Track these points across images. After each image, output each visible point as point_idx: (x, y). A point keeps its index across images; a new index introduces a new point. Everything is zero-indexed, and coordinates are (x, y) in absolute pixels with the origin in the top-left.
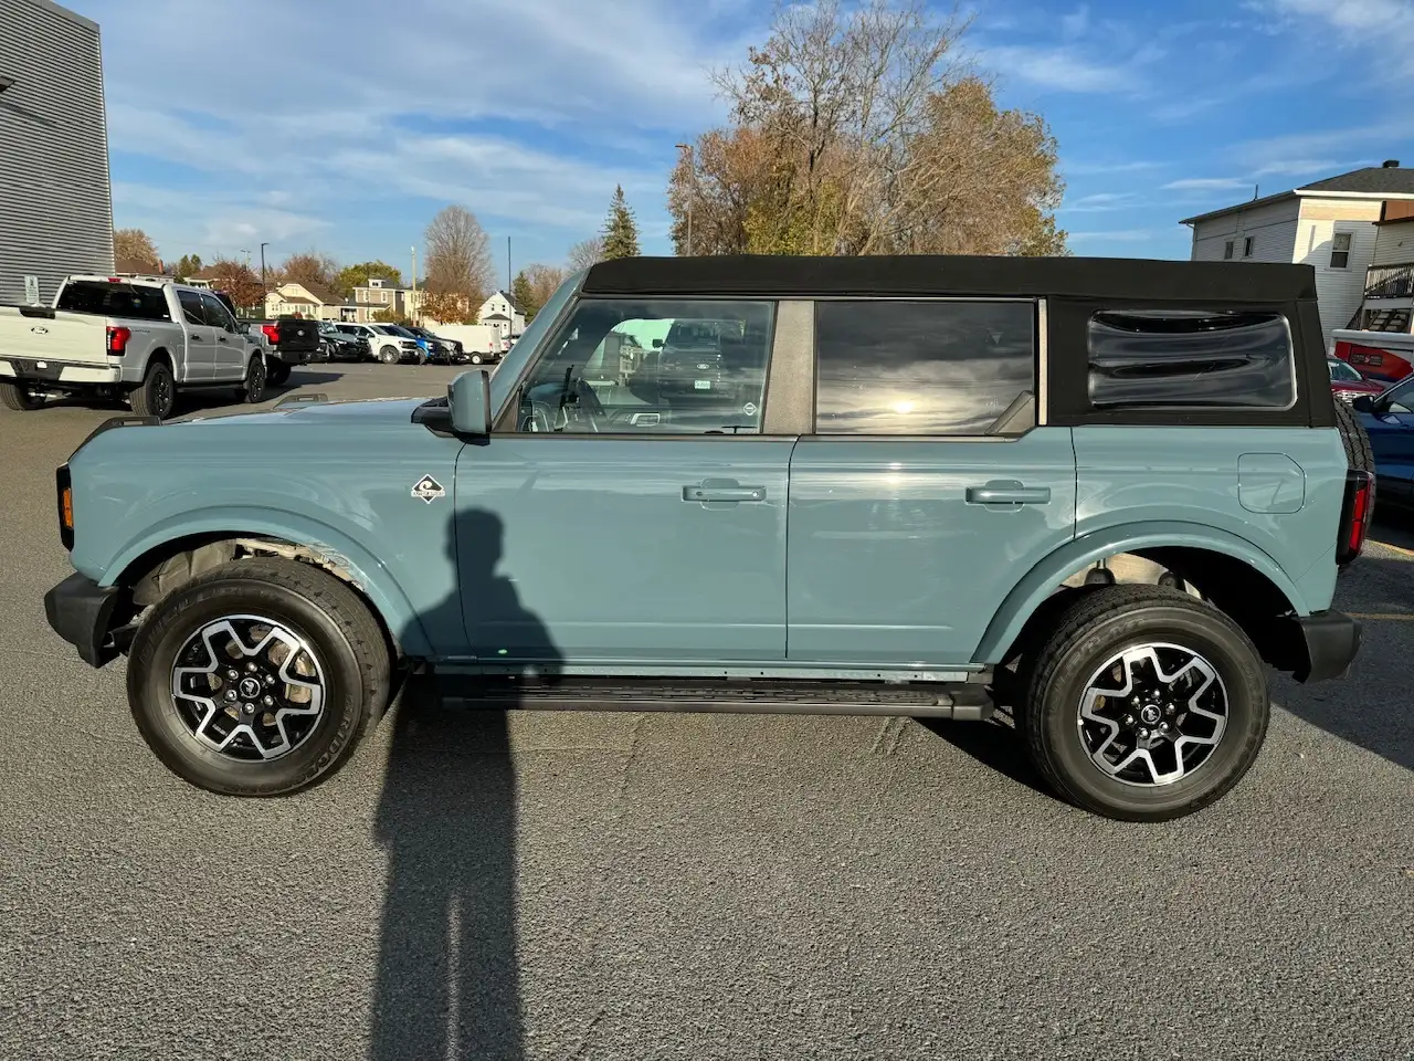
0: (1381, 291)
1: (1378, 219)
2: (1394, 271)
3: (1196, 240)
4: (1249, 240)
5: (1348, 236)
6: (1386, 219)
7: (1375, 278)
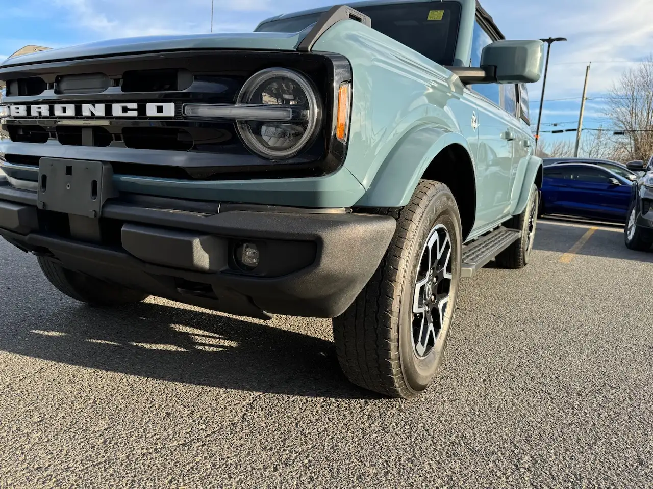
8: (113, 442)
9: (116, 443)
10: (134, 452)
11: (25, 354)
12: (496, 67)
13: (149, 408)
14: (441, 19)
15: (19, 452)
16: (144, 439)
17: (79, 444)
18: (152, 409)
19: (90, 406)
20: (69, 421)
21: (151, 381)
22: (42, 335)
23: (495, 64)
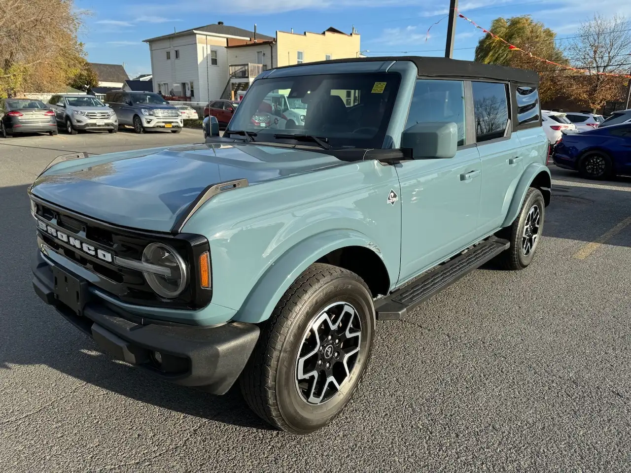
0: (235, 75)
1: (226, 46)
2: (240, 67)
3: (151, 50)
4: (176, 51)
5: (216, 52)
6: (229, 45)
7: (232, 70)
8: (97, 458)
9: (98, 459)
10: (106, 467)
11: (70, 374)
12: (412, 150)
13: (129, 429)
14: (382, 92)
15: (42, 462)
16: (116, 456)
17: (77, 458)
18: (130, 431)
19: (94, 425)
20: (77, 438)
21: (141, 404)
22: (86, 354)
23: (411, 148)
